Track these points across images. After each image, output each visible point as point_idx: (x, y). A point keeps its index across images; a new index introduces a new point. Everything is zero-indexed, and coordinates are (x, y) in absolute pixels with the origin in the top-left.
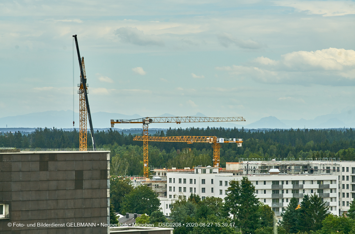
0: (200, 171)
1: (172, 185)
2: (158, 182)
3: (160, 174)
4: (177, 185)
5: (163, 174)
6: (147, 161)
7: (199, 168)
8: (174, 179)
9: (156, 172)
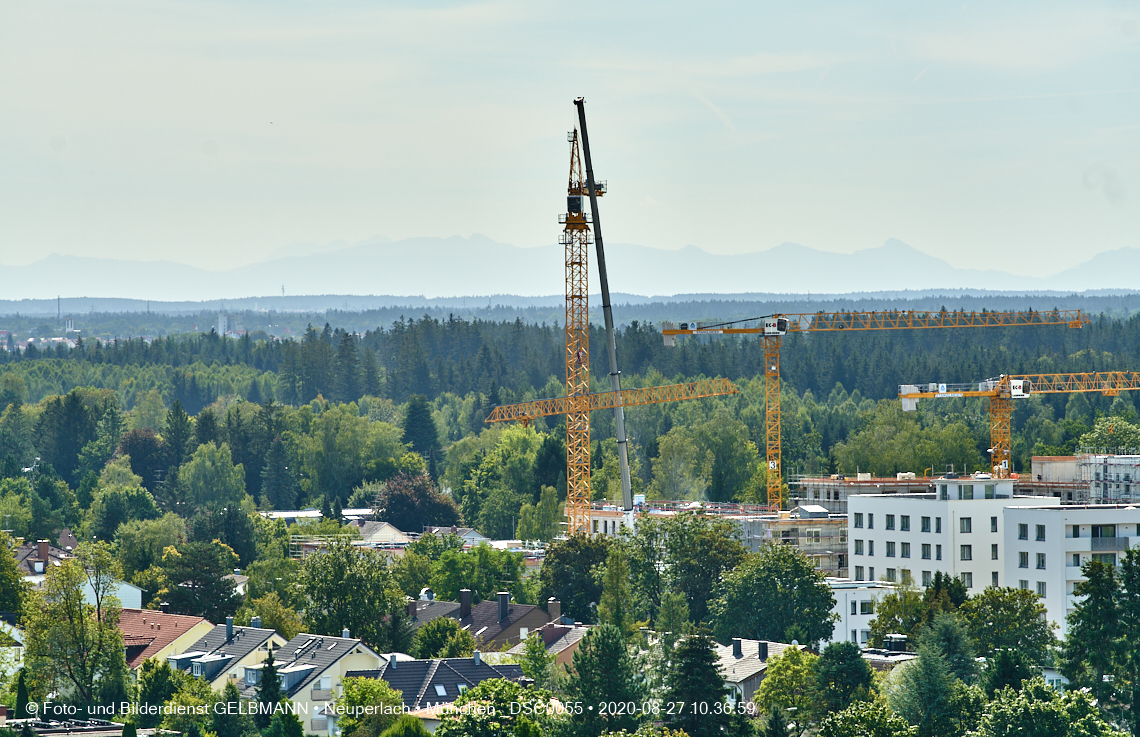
0: (952, 490)
1: (864, 534)
2: (816, 523)
3: (821, 495)
4: (880, 535)
5: (829, 494)
6: (777, 451)
7: (951, 482)
8: (871, 515)
9: (805, 488)
